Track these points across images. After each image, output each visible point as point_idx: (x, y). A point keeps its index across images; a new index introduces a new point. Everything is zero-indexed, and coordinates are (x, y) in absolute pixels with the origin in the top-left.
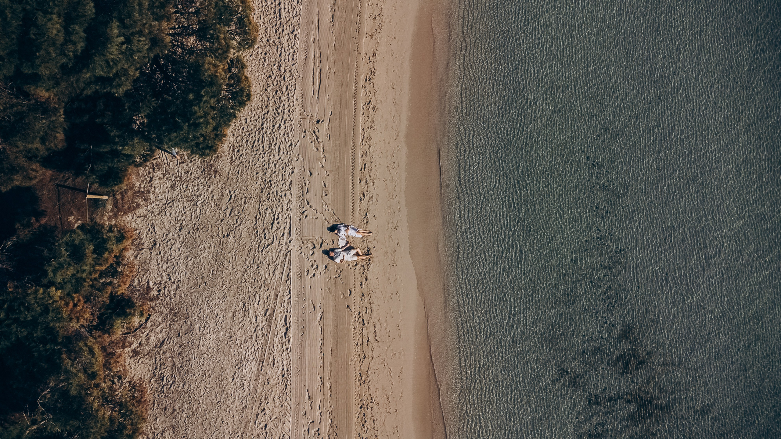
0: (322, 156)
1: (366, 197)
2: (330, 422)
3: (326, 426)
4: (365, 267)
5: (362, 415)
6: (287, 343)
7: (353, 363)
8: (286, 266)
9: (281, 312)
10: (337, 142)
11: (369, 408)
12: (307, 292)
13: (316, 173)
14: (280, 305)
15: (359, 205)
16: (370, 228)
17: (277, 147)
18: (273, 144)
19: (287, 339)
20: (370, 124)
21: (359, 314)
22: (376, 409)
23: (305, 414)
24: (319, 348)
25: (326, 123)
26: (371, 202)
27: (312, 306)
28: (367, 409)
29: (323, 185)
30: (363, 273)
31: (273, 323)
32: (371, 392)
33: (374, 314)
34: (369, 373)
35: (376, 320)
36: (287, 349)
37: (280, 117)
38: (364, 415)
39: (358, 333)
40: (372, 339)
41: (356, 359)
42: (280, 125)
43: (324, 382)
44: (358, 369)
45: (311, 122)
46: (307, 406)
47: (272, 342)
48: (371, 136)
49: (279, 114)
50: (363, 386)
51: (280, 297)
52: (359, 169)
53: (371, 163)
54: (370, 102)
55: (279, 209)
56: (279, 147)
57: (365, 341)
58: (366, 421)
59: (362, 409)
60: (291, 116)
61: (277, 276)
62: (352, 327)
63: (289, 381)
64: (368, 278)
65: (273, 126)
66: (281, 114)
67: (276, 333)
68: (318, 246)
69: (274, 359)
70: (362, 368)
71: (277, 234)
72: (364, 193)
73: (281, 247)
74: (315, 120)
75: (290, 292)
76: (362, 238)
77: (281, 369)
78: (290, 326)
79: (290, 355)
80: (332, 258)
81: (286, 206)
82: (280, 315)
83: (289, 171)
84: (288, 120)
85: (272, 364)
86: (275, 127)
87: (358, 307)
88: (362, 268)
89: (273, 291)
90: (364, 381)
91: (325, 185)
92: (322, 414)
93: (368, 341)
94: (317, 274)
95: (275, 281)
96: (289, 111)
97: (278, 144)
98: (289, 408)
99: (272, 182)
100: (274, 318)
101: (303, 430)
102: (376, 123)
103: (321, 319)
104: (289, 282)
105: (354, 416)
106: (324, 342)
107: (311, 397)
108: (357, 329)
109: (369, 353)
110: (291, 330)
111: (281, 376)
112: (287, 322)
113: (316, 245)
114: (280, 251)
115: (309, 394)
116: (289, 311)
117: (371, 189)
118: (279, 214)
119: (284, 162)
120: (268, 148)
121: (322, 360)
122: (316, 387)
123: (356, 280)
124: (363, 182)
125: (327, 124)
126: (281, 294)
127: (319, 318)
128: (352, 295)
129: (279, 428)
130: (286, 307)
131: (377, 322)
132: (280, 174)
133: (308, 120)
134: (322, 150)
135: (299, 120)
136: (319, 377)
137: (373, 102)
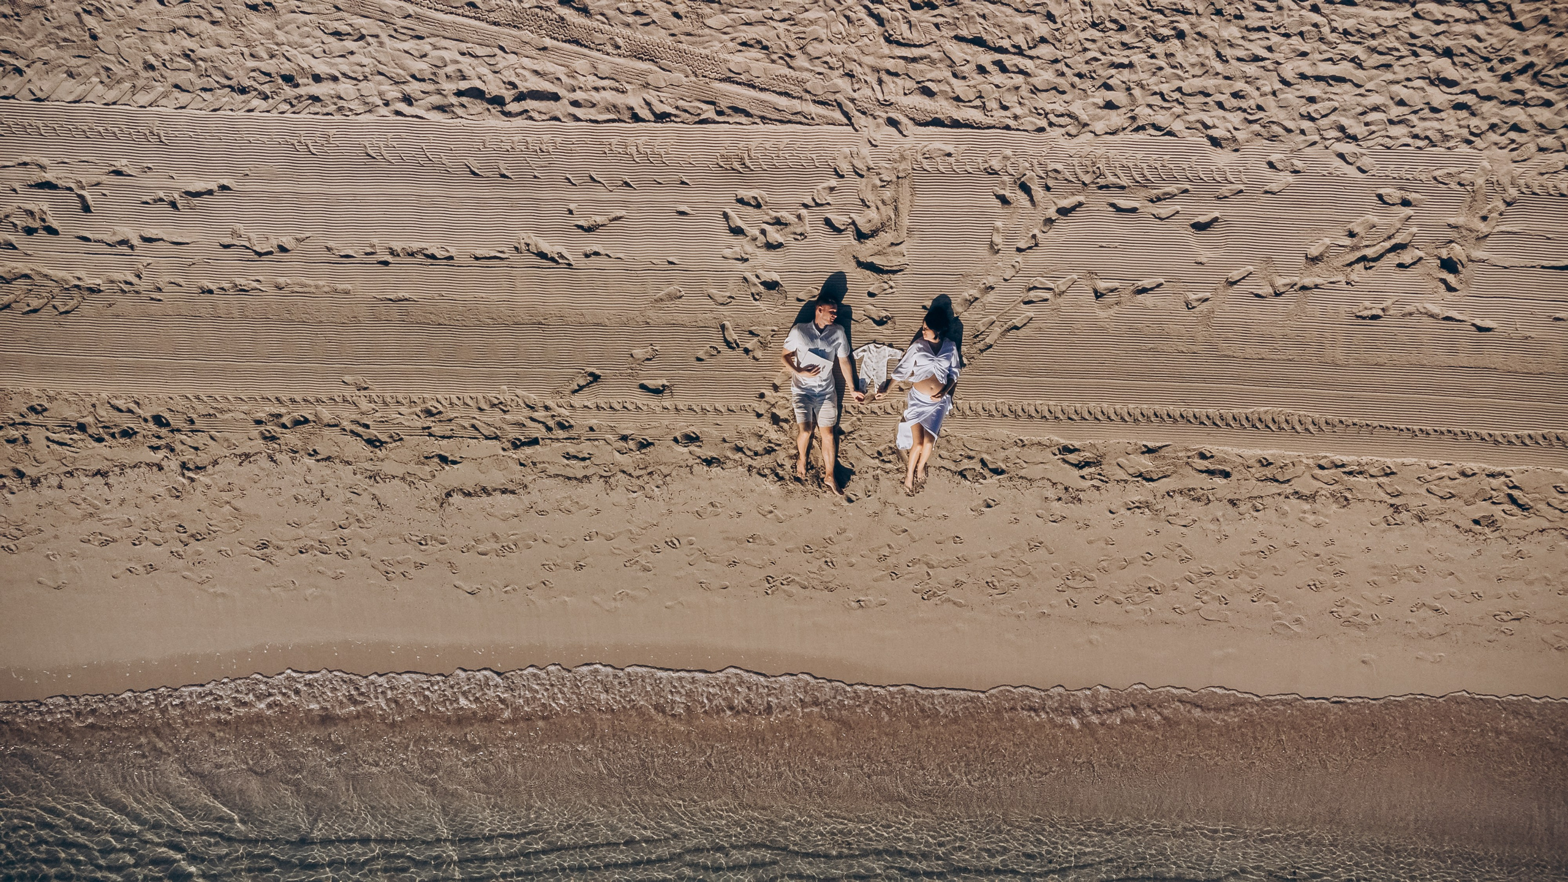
0: (1280, 282)
1: (1077, 473)
2: (89, 282)
3: (68, 266)
4: (767, 460)
5: (126, 422)
6: (436, 99)
7: (349, 392)
8: (783, 102)
9: (573, 74)
10: (1339, 355)
11: (160, 454)
12: (664, 196)
13: (1203, 249)
14: (604, 69)
15: (1044, 440)
16: (939, 486)
17: (1344, 69)
18: (1359, 51)
19: (454, 100)
20: (1414, 503)
21: (561, 426)
22: (157, 484)
23: (118, 173)
24: (415, 246)
25: (1437, 303)
26: (1051, 493)
27: (599, 220)
28: (154, 449)
29: (1147, 283)
30: (739, 449)
31: (526, 35)
32: (229, 465)
33: (559, 491)
34: (310, 462)
35: (535, 496)
36: (408, 100)
37: (1488, 82)
38: (127, 434)
39: (480, 420)
40: (451, 476)
41: (365, 405)
42: (1451, 83)
43: (265, 264)
44: (326, 414)
45: (1453, 234)
46: (157, 184)
47: (442, 31)
48: (1354, 505)
49: (1507, 77)
50: (255, 433)
51: (642, 74)
52: (1208, 448)
53: (1233, 503)
54: (1523, 507)
55: (1045, 76)
56: (1341, 80)
57: (445, 447)
58: (100, 440)
59: (151, 425)
60: (1493, 137)
61: (739, 60)
62: (505, 394)
63: (264, 105)
64: (715, 470)
65: (1448, 53)
66: (1505, 90)
67: (479, 51)
68: (866, 250)
69: (362, 37)
70: (327, 431)
71: (933, 62)
72: (1097, 463)
73: (872, 79)
74: (1458, 251)
75: (661, 117)
76: (895, 451)
77: (321, 68)
78: (508, 114)
79: (383, 111)
80: (806, 317)
81: (1061, 110)
82: (561, 72)
83: (1223, 124)
84: (1474, 122)
85: (343, 27)
86: (1445, 62)
87: (593, 422)
88: (759, 446)
89: (669, 41)
90: (273, 438)
91: (1144, 291)
92: (124, 249)
93: (444, 459)
94: (742, 246)
95: (714, 47)
96: (1515, 128)
97: (1359, 75)
98: (143, 98)
99: (1175, 45)
100: (548, 42)
101: (45, 161)
102: (1418, 529)
103: (542, 255)
104: (709, 113)
105: (122, 391)
106: (438, 271)
107: (195, 201)
108: (496, 417)
109: (392, 461)
110: (494, 121)
111: (287, 68)
112: (530, 104)
113: (870, 243)
114: (850, 75)
115: (210, 192)
116: (578, 112)
117: (1113, 496)
118: (1021, 72)
119: (1269, 102)
120: (1339, 24)
121: (360, 256)
122: (240, 227)
123: (711, 417)
124: (1146, 463)
125: (1435, 309)
126: (657, 76)
127: (546, 247)
128: (643, 399)
129: (50, 52)
130: (596, 97)
131: (526, 499)
132: (1209, 83)
133: (1460, 220)
134: (1308, 281)
135: (1467, 177)
136: (287, 241)
137: (1517, 521)
